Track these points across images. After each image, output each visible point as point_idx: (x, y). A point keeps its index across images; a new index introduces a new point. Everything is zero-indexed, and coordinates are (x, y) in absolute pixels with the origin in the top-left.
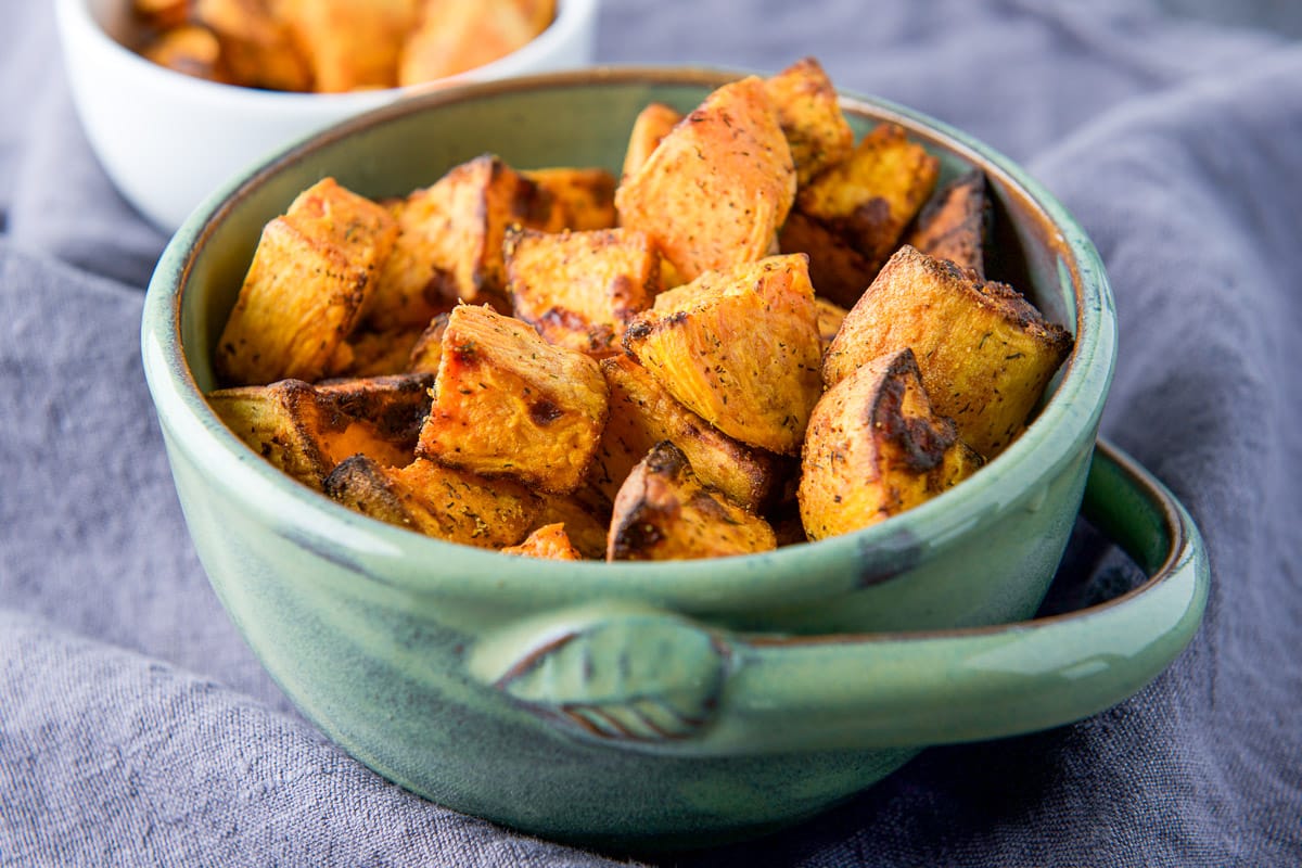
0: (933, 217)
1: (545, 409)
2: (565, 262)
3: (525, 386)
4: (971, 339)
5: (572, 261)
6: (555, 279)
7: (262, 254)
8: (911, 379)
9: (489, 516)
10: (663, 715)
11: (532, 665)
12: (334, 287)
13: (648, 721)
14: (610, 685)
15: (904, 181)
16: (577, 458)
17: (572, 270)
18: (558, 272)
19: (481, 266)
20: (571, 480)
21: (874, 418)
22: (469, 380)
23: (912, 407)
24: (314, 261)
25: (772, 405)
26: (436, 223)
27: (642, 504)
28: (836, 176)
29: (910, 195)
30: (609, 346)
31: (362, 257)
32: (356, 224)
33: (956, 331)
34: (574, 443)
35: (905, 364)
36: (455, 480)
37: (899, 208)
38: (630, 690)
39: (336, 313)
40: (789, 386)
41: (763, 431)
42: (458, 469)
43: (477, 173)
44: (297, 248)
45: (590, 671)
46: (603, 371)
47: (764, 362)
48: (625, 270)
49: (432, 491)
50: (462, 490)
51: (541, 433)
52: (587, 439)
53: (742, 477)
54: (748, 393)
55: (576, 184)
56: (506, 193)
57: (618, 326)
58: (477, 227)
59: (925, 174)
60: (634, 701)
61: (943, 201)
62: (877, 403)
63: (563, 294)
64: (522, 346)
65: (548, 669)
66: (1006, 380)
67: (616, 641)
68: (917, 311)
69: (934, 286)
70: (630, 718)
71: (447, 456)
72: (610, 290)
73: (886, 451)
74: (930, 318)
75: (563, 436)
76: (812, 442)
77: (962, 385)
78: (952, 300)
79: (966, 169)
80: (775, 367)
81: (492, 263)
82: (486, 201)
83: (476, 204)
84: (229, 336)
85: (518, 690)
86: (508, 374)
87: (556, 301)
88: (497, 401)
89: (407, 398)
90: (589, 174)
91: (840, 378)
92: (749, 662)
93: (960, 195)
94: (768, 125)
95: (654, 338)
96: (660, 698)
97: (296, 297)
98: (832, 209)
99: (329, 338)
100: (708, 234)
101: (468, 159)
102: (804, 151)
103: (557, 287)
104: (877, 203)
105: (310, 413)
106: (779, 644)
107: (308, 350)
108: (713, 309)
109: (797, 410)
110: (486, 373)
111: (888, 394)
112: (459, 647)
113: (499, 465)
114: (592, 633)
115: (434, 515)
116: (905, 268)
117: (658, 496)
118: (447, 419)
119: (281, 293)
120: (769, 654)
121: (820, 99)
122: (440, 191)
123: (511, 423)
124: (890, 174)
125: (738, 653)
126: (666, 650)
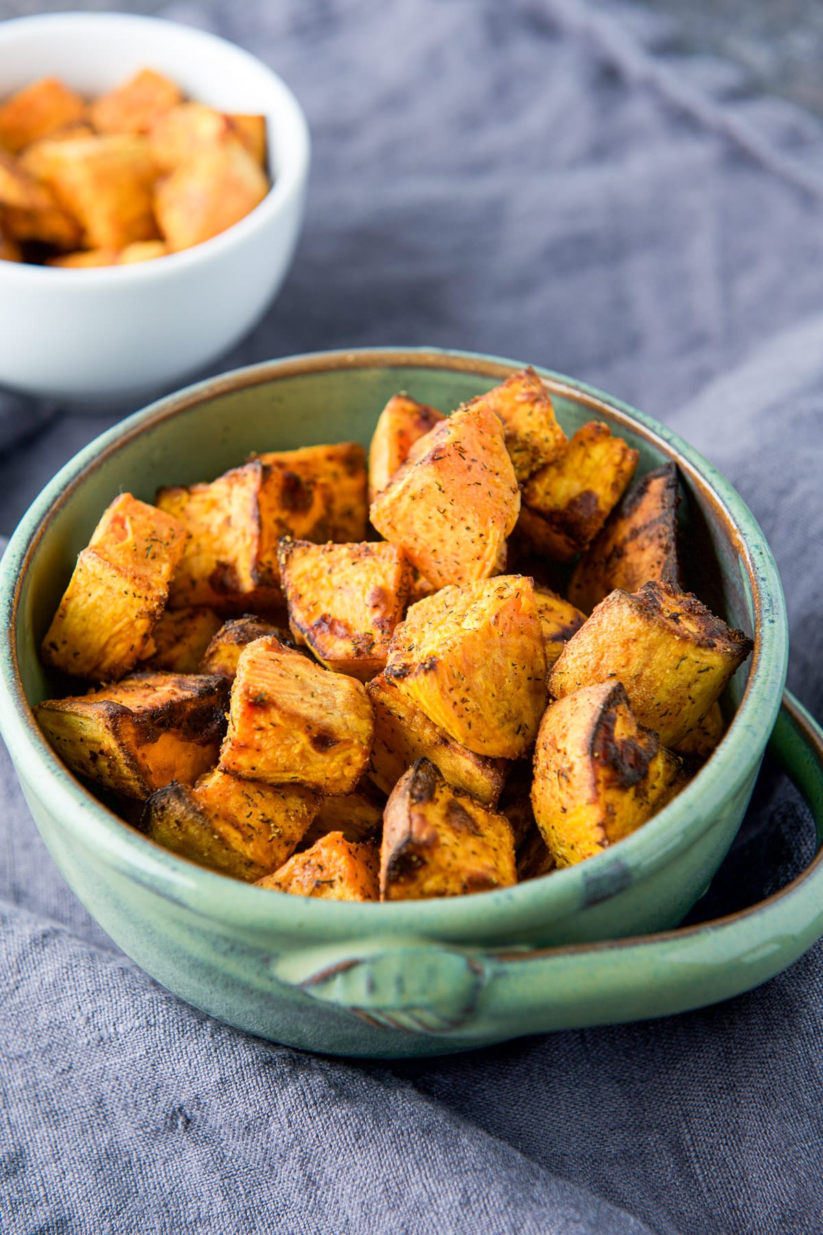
0: (634, 506)
1: (323, 740)
2: (330, 571)
3: (307, 725)
4: (670, 662)
5: (335, 570)
6: (323, 587)
7: (77, 577)
8: (622, 708)
9: (280, 818)
10: (430, 1018)
11: (325, 978)
12: (140, 605)
13: (420, 1022)
14: (389, 997)
15: (609, 474)
16: (351, 772)
17: (336, 579)
18: (324, 581)
19: (258, 563)
20: (346, 786)
21: (592, 749)
22: (262, 720)
23: (623, 730)
24: (122, 585)
25: (507, 718)
26: (217, 519)
27: (409, 841)
28: (553, 471)
29: (615, 485)
30: (370, 654)
31: (160, 575)
32: (154, 538)
33: (657, 657)
34: (348, 762)
35: (617, 697)
36: (251, 789)
37: (606, 498)
38: (405, 1001)
39: (142, 625)
40: (521, 699)
41: (501, 744)
42: (254, 782)
43: (250, 476)
44: (108, 574)
45: (372, 987)
46: (368, 692)
47: (499, 684)
48: (381, 582)
49: (234, 803)
50: (257, 798)
51: (321, 757)
52: (358, 759)
53: (484, 781)
54: (487, 714)
55: (330, 458)
56: (274, 489)
57: (377, 635)
58: (253, 528)
59: (627, 466)
60: (408, 1009)
61: (643, 491)
62: (595, 736)
63: (329, 604)
64: (303, 686)
65: (339, 981)
66: (697, 688)
67: (393, 967)
68: (626, 643)
69: (639, 624)
70: (405, 1020)
71: (245, 772)
72: (368, 600)
73: (603, 773)
74: (636, 649)
75: (339, 758)
76: (541, 753)
77: (662, 696)
78: (654, 635)
79: (664, 460)
80: (508, 685)
81: (267, 558)
82: (258, 504)
83: (250, 506)
84: (51, 637)
85: (314, 992)
86: (293, 717)
87: (324, 609)
88: (283, 735)
89: (205, 702)
90: (341, 448)
91: (563, 694)
92: (497, 975)
93: (657, 486)
94: (496, 448)
95: (410, 681)
96: (427, 1008)
97: (108, 611)
98: (550, 503)
99: (137, 642)
100: (449, 548)
101: (242, 464)
102: (524, 457)
103: (324, 595)
104: (588, 496)
105: (129, 731)
106: (520, 956)
107: (119, 651)
108: (457, 648)
109: (528, 719)
110: (276, 716)
111: (603, 725)
112: (266, 960)
113: (287, 777)
114: (374, 961)
115: (237, 827)
116: (616, 609)
117: (420, 832)
118: (242, 748)
119: (95, 607)
120: (513, 967)
121: (538, 407)
122: (219, 487)
123: (297, 750)
124: (597, 467)
125: (489, 968)
126: (432, 972)
